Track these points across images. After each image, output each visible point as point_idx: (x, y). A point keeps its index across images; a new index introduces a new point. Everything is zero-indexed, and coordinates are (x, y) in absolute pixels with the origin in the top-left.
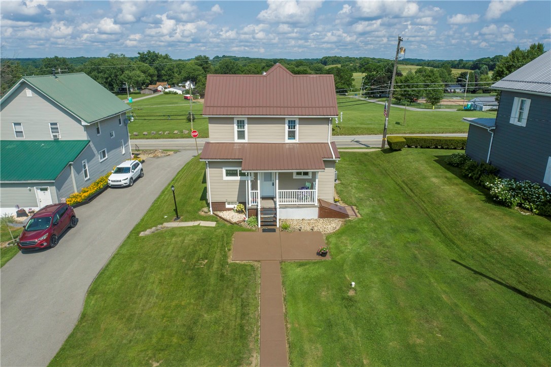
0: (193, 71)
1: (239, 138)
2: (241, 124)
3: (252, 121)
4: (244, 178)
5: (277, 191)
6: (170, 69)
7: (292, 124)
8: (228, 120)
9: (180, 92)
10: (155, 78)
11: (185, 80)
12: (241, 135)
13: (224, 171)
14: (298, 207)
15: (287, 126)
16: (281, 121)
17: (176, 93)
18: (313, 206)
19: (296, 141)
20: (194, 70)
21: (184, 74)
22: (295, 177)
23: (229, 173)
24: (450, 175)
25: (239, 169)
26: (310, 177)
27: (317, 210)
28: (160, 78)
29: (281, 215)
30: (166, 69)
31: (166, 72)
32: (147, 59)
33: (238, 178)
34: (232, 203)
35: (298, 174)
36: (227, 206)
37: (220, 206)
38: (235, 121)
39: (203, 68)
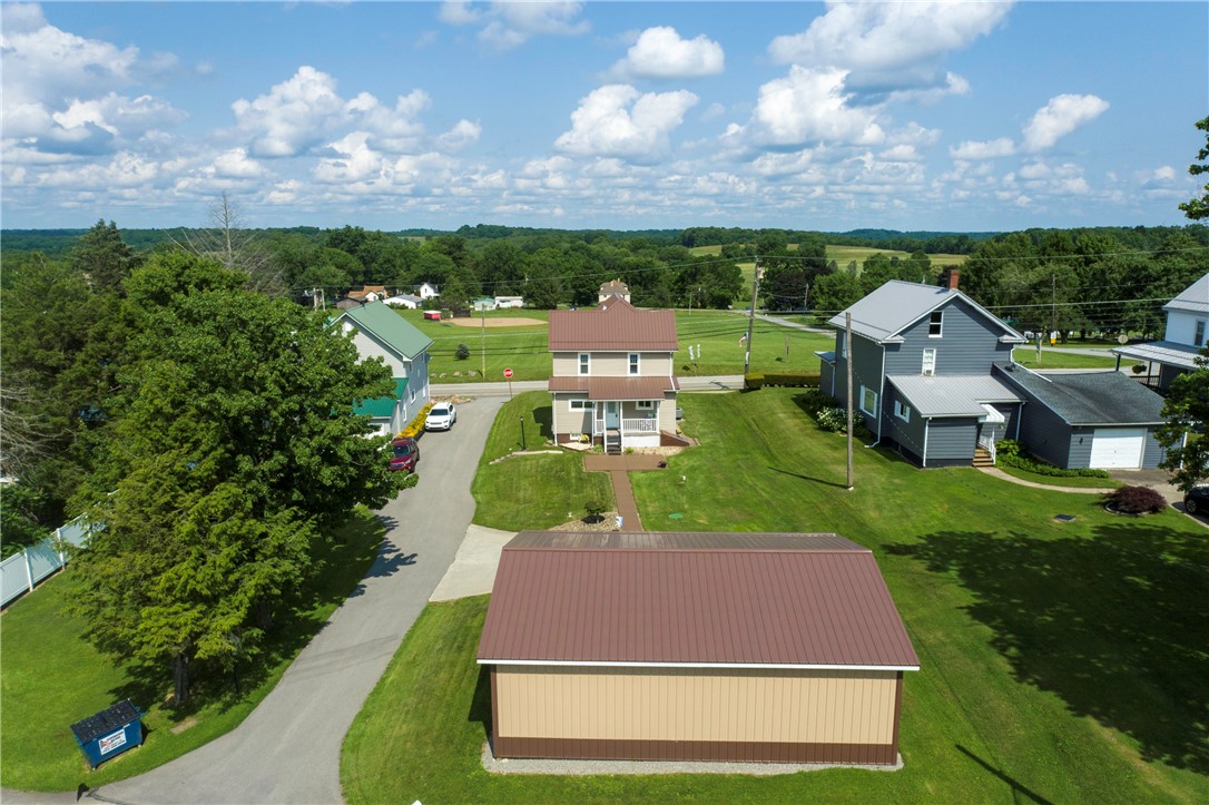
0: (434, 265)
1: (582, 372)
2: (584, 358)
3: (595, 355)
4: (589, 410)
5: (622, 420)
6: (388, 261)
7: (634, 358)
8: (573, 355)
9: (411, 305)
10: (360, 278)
11: (420, 281)
12: (584, 369)
13: (570, 402)
14: (641, 435)
15: (629, 360)
16: (624, 355)
17: (404, 307)
18: (656, 434)
19: (639, 374)
20: (436, 262)
21: (417, 270)
22: (638, 408)
23: (575, 405)
24: (799, 410)
25: (584, 401)
26: (652, 408)
27: (658, 438)
28: (369, 279)
29: (626, 443)
30: (381, 260)
31: (381, 265)
32: (342, 241)
33: (583, 410)
34: (577, 435)
35: (641, 404)
36: (572, 438)
37: (564, 438)
38: (579, 356)
39: (454, 259)
